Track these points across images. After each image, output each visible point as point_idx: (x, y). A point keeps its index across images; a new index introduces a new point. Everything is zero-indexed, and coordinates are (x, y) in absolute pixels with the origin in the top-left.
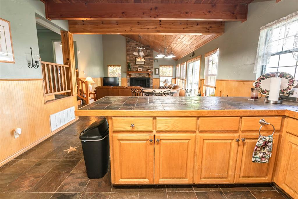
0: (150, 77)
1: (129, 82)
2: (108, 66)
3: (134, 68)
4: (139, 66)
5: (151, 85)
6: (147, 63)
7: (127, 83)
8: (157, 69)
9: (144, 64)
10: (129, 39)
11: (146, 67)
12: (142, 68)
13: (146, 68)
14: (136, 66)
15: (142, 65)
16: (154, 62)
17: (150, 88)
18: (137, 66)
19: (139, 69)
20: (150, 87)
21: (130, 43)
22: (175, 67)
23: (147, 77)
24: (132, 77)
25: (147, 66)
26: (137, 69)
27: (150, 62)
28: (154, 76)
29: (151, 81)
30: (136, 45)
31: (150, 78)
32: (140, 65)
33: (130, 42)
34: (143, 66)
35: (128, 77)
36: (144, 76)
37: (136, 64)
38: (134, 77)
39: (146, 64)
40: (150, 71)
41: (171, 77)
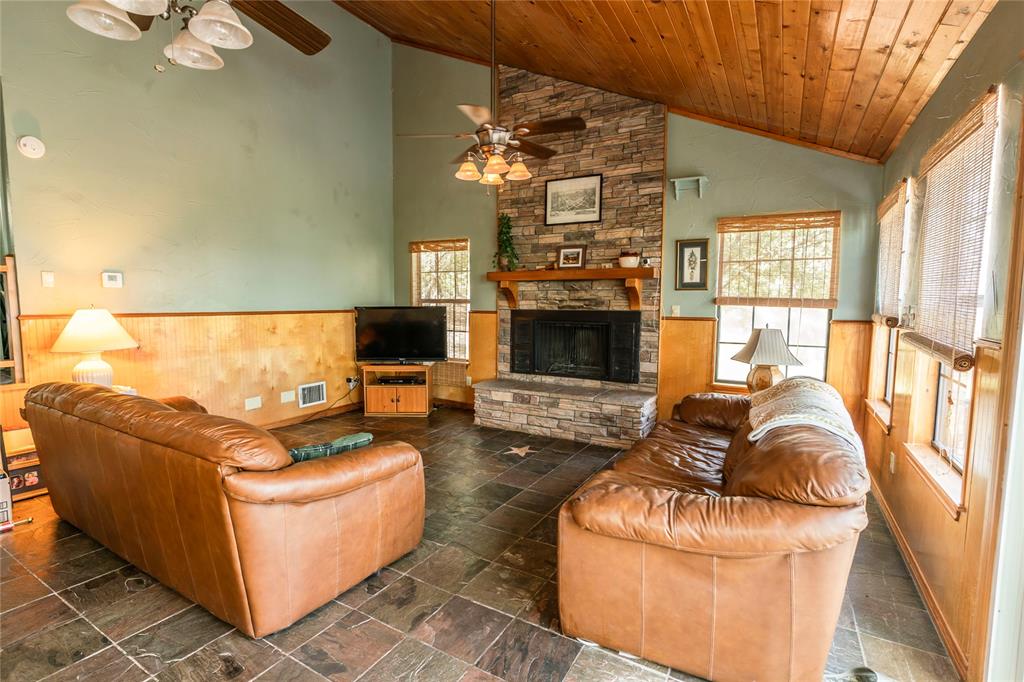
0: (633, 308)
1: (509, 338)
2: (414, 246)
3: (536, 248)
4: (567, 238)
5: (645, 367)
6: (621, 211)
7: (499, 341)
8: (697, 251)
9: (595, 217)
10: (513, 72)
11: (609, 237)
12: (585, 248)
13: (610, 244)
14: (547, 239)
15: (587, 228)
16: (667, 199)
17: (633, 387)
18: (556, 238)
19: (567, 258)
20: (635, 380)
21: (519, 97)
22: (864, 221)
23: (619, 305)
24: (524, 305)
25: (621, 233)
26: (551, 256)
27: (645, 200)
28: (673, 303)
29: (645, 336)
30: (551, 97)
31: (638, 314)
32: (574, 228)
33: (516, 90)
34: (592, 234)
35: (504, 304)
36: (600, 302)
37: (550, 221)
38: (534, 308)
39: (609, 215)
40: (631, 262)
41: (824, 312)
